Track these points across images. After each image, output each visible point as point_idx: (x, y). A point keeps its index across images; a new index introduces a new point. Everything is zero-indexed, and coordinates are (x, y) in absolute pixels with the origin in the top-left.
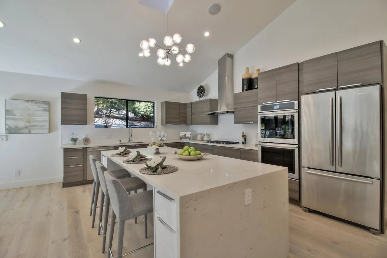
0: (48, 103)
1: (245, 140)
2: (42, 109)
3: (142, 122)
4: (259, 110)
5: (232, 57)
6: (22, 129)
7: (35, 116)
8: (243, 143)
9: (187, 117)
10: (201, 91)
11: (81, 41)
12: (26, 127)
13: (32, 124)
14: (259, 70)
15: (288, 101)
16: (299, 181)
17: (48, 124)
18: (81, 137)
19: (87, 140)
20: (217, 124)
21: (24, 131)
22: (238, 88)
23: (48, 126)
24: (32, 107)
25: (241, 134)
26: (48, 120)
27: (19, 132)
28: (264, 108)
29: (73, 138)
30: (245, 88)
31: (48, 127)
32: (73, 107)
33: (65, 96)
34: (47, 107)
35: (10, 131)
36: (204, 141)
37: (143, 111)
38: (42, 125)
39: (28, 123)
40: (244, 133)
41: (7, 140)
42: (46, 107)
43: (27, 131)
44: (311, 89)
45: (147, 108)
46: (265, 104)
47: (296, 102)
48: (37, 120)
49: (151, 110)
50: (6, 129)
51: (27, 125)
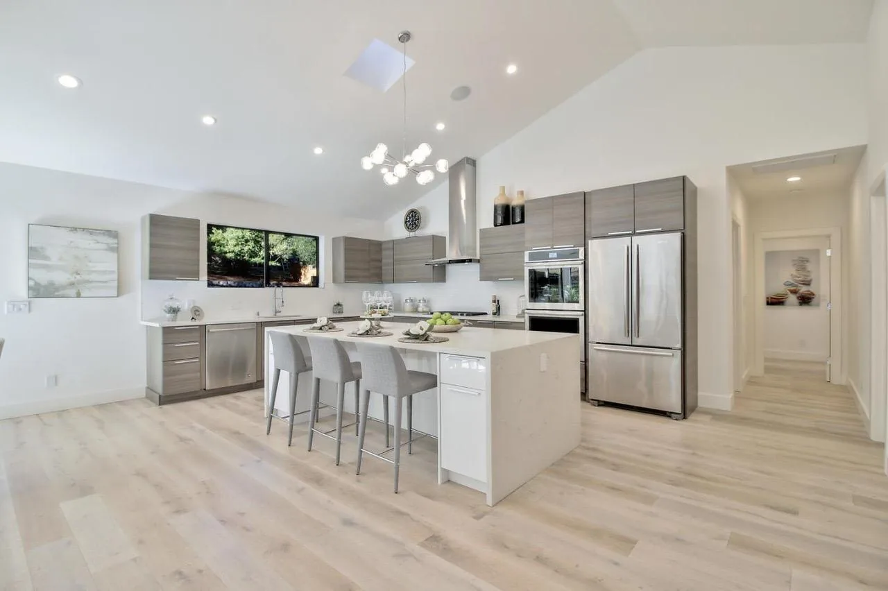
0: (114, 234)
1: (499, 308)
2: (105, 246)
3: (230, 278)
4: (526, 259)
5: (473, 163)
6: (63, 287)
7: (90, 262)
8: (494, 314)
9: (383, 268)
10: (412, 221)
11: (216, 120)
12: (72, 284)
13: (86, 277)
14: (522, 193)
15: (568, 247)
16: (585, 364)
17: (115, 276)
18: (185, 305)
19: (198, 311)
20: (444, 281)
21: (67, 292)
22: (486, 219)
23: (116, 282)
24: (84, 242)
25: (491, 299)
26: (115, 269)
27: (56, 294)
28: (533, 257)
29: (171, 308)
30: (500, 220)
31: (115, 284)
32: (173, 243)
33: (157, 222)
34: (113, 244)
35: (39, 291)
36: (419, 312)
37: (233, 252)
38: (105, 280)
39: (75, 275)
40: (495, 296)
41: (30, 311)
42: (112, 241)
43: (73, 292)
44: (601, 232)
45: (242, 244)
46: (536, 249)
47: (582, 250)
48: (94, 269)
49: (253, 249)
50: (29, 288)
51: (72, 279)
